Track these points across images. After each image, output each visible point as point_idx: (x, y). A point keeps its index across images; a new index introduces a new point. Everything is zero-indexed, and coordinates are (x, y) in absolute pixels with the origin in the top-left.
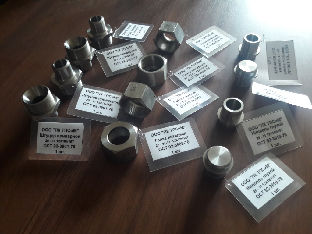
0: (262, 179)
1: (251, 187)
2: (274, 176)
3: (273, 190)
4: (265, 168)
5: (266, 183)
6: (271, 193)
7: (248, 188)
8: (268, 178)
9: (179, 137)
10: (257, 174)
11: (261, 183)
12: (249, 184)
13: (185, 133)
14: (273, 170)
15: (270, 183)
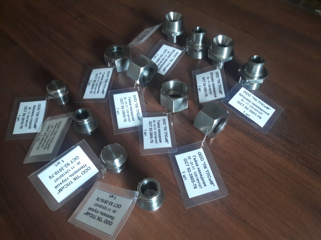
0: (32, 117)
1: (34, 108)
2: (26, 125)
3: (21, 118)
4: (35, 124)
5: (28, 117)
6: (20, 115)
7: (35, 106)
8: (29, 121)
9: (97, 88)
10: (37, 117)
11: (30, 115)
12: (36, 108)
13: (98, 93)
14: (30, 128)
15: (25, 119)
